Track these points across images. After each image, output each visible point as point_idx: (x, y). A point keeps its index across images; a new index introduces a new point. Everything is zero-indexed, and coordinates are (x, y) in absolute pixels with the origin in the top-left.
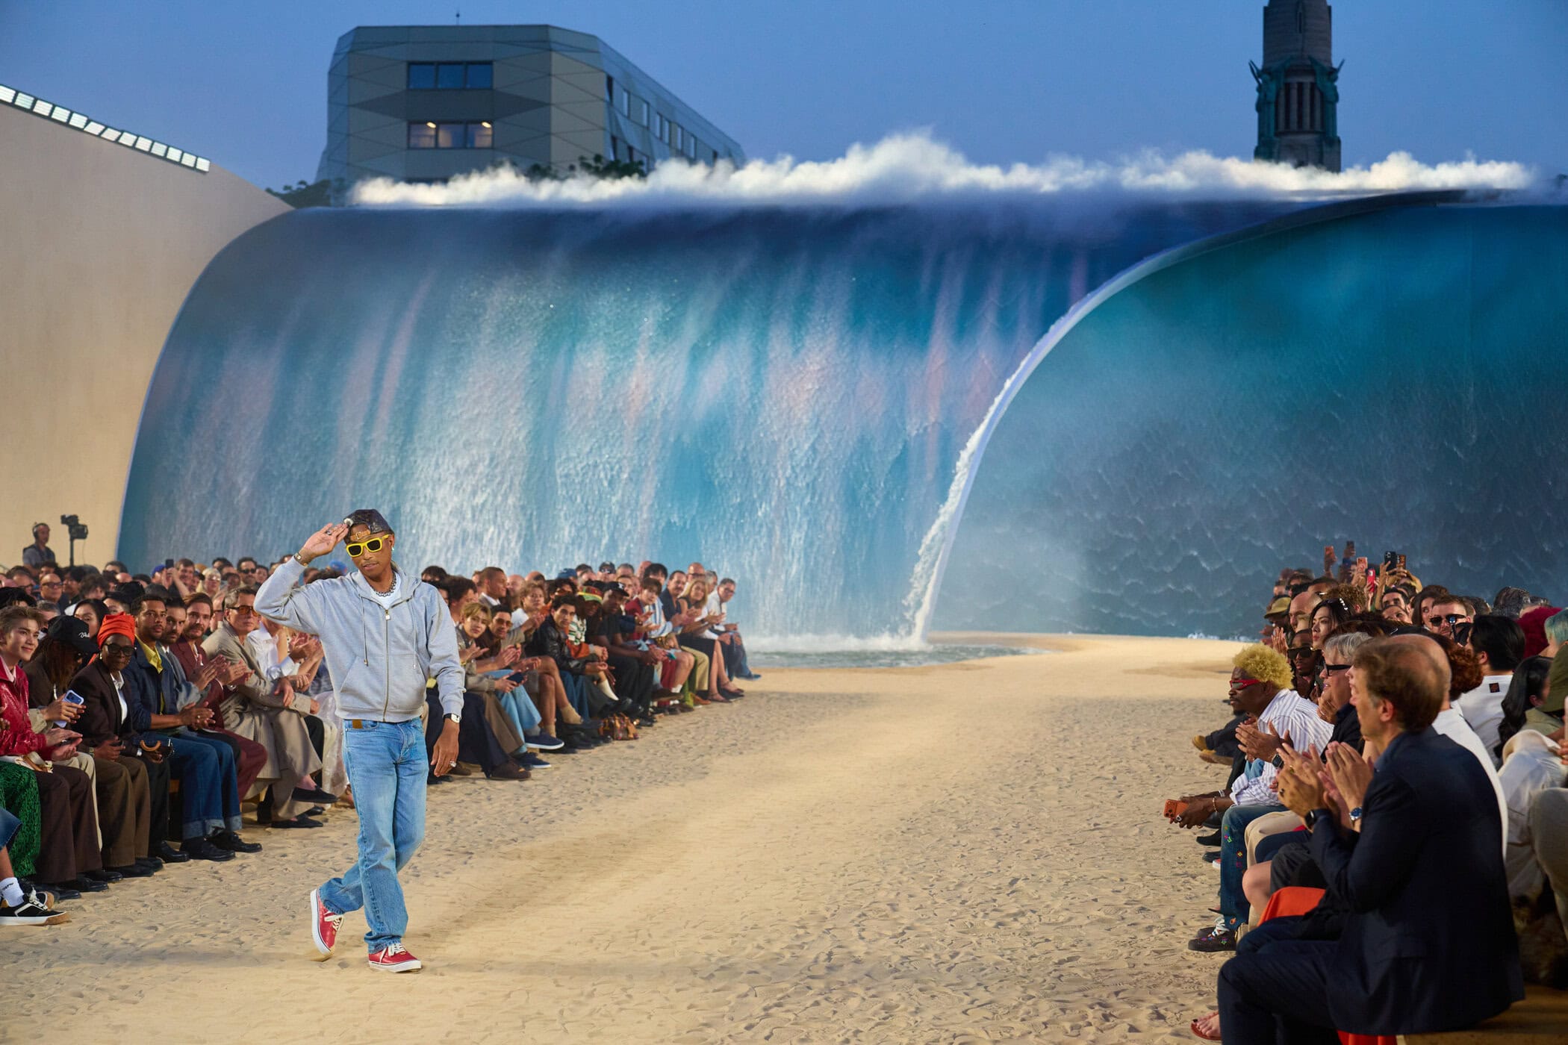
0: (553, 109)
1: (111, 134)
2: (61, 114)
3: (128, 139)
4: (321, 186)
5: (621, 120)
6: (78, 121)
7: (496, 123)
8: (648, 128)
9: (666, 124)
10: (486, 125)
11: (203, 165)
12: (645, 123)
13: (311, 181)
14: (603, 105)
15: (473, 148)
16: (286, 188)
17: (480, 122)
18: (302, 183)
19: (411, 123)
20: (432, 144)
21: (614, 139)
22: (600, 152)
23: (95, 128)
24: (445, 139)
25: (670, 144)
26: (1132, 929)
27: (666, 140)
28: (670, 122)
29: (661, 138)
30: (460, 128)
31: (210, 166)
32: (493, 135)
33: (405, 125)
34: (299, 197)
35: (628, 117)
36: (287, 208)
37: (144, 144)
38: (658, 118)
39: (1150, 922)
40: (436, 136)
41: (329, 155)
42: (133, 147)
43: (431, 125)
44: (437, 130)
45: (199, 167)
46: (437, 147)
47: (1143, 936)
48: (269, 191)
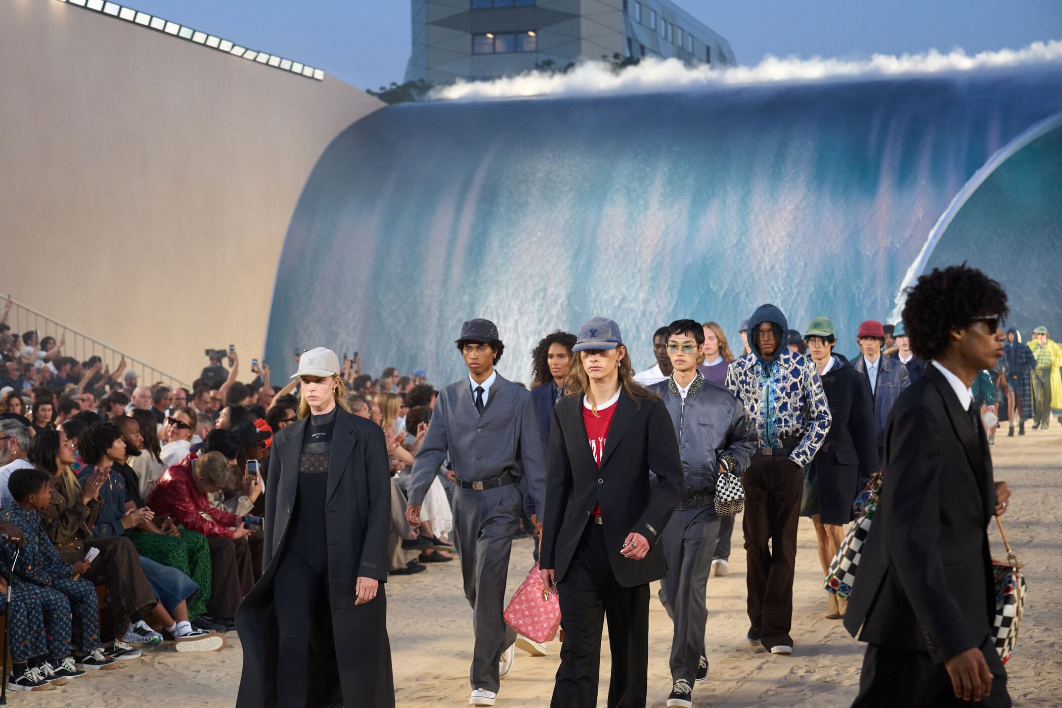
0: (583, 20)
1: (250, 55)
2: (213, 42)
3: (263, 58)
4: (408, 85)
5: (635, 26)
6: (226, 46)
7: (539, 32)
8: (655, 31)
9: (670, 28)
10: (531, 34)
11: (319, 75)
12: (653, 27)
13: (400, 82)
14: (620, 15)
15: (523, 52)
16: (382, 88)
17: (527, 32)
18: (393, 84)
19: (474, 35)
20: (490, 49)
21: (630, 41)
22: (619, 51)
23: (238, 51)
24: (500, 46)
25: (673, 42)
26: (1039, 645)
27: (670, 39)
28: (672, 25)
29: (666, 38)
30: (511, 37)
31: (325, 75)
32: (537, 42)
33: (469, 36)
34: (391, 96)
35: (640, 23)
36: (382, 104)
37: (275, 61)
38: (663, 23)
39: (1052, 639)
40: (494, 44)
41: (413, 62)
42: (267, 64)
43: (490, 36)
44: (494, 39)
45: (316, 76)
46: (494, 52)
47: (1046, 650)
48: (369, 92)
